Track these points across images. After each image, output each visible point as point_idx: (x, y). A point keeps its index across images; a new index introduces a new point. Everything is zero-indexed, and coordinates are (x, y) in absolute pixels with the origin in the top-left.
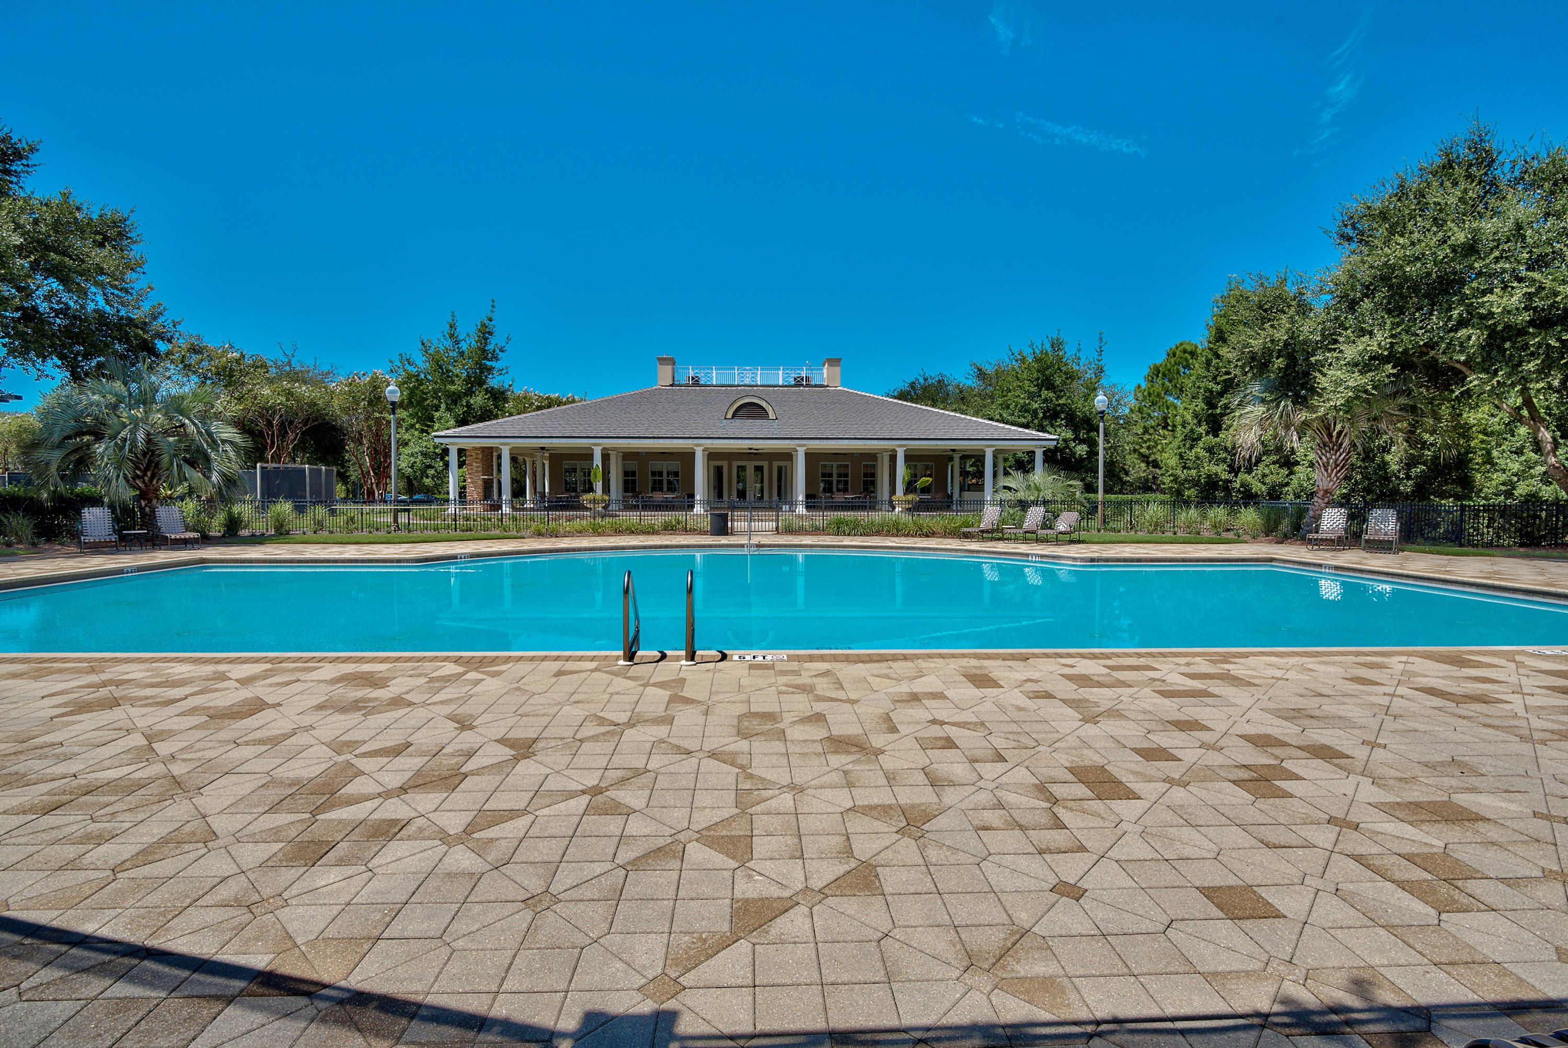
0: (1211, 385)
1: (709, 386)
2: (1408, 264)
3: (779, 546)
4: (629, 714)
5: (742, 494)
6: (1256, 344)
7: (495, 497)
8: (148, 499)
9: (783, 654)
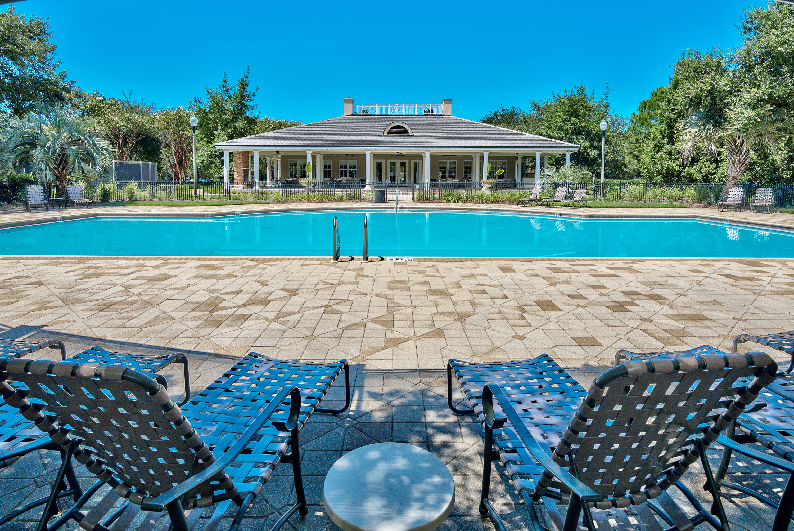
0: (670, 115)
1: (374, 115)
2: (780, 46)
3: (414, 208)
4: (338, 281)
5: (393, 179)
6: (693, 92)
7: (250, 180)
8: (60, 181)
9: (412, 258)
